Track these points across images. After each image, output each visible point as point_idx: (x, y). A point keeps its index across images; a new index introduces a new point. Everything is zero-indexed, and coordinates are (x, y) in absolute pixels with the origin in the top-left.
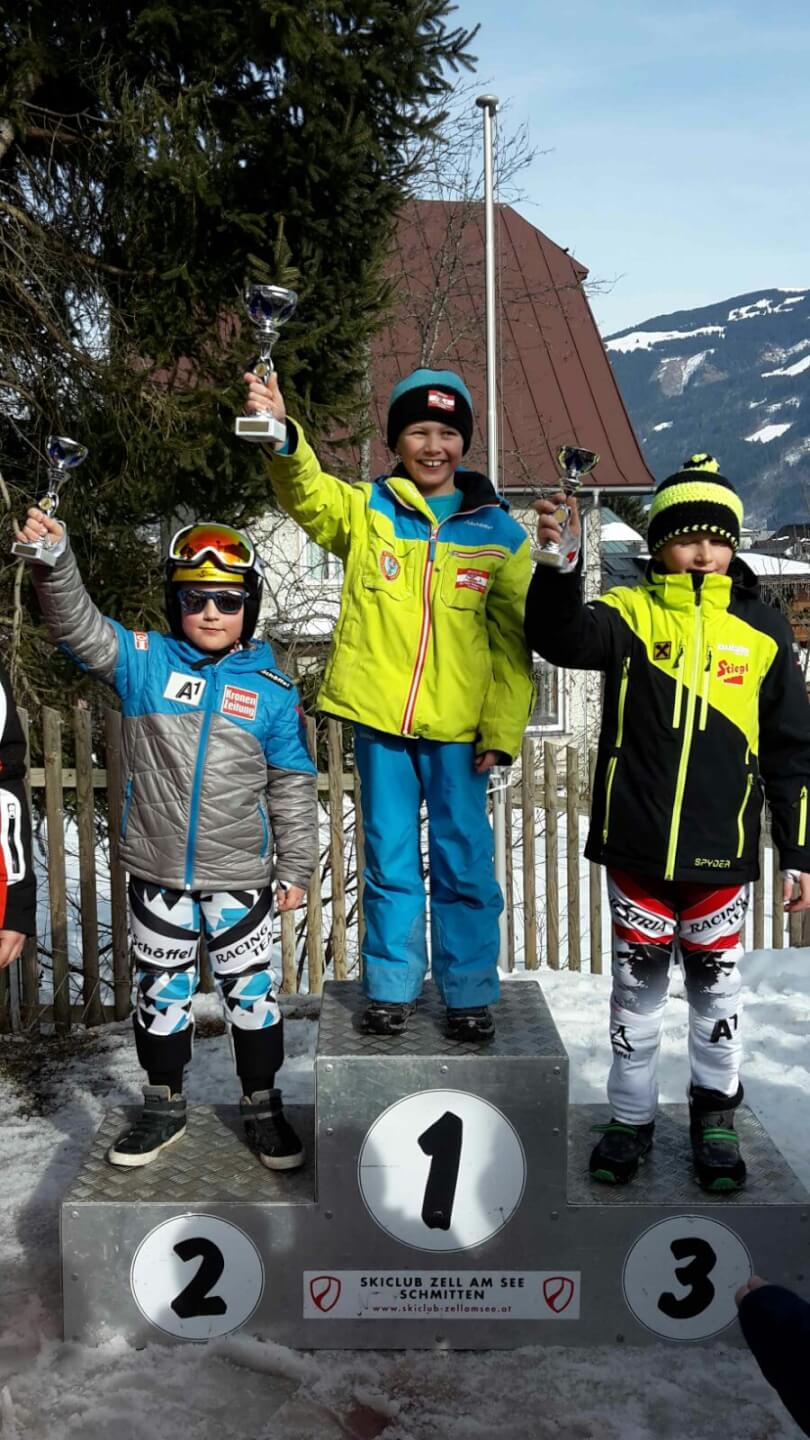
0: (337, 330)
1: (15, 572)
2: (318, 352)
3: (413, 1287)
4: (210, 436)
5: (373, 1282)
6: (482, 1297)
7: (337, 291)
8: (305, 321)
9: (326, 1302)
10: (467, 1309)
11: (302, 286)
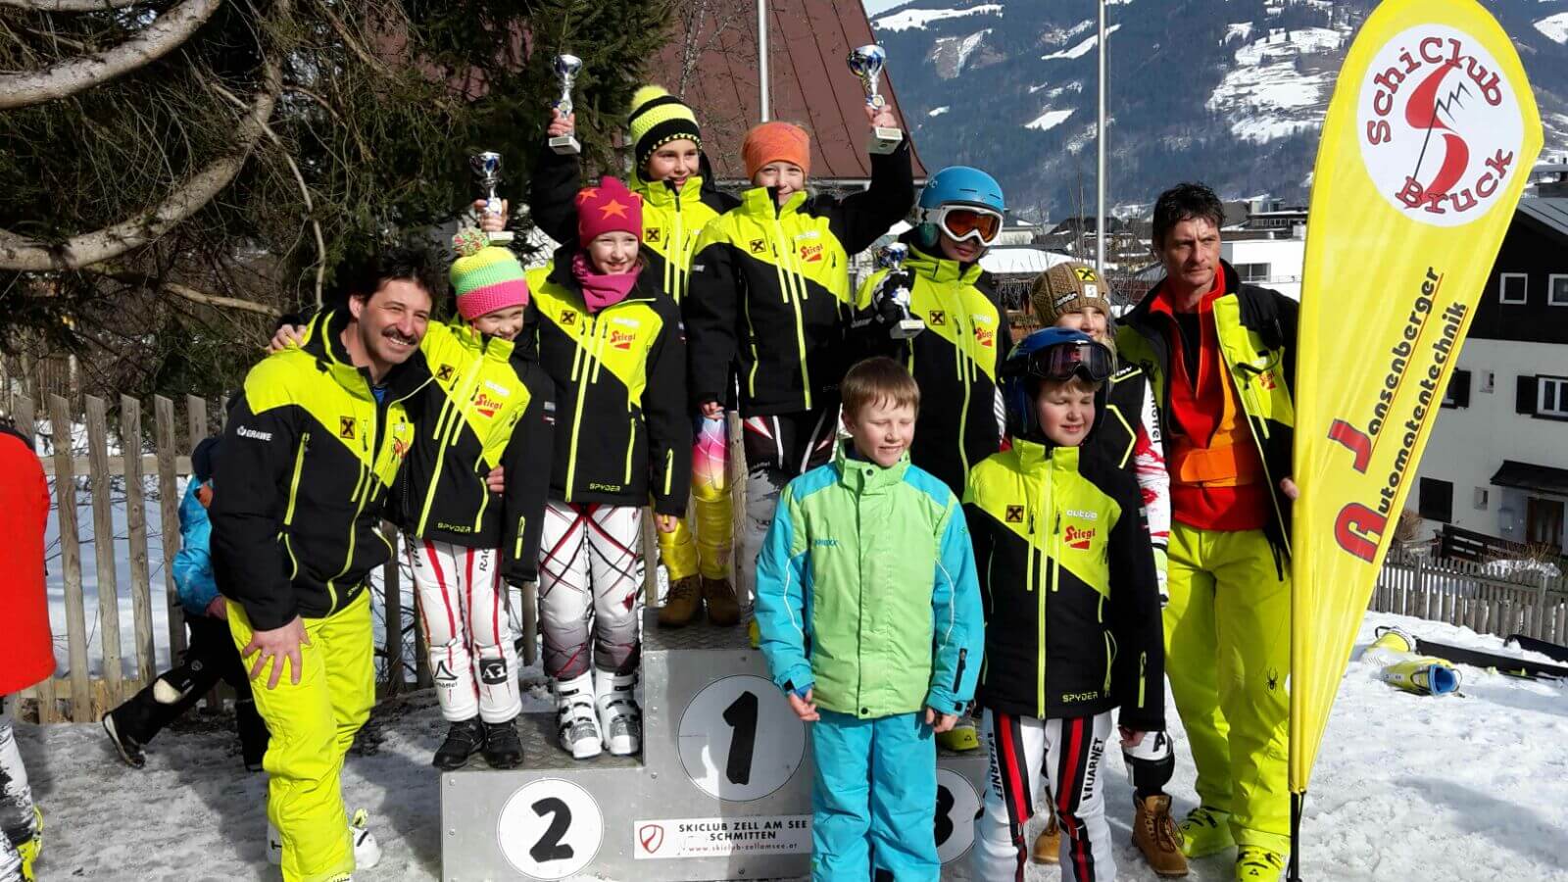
0: (624, 48)
1: (317, 272)
2: (606, 68)
3: (721, 831)
4: (506, 144)
5: (689, 828)
6: (774, 836)
7: (624, 12)
8: (595, 39)
9: (652, 845)
10: (762, 847)
11: (592, 7)
